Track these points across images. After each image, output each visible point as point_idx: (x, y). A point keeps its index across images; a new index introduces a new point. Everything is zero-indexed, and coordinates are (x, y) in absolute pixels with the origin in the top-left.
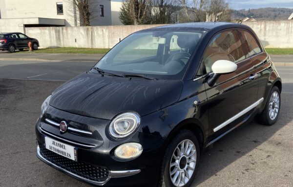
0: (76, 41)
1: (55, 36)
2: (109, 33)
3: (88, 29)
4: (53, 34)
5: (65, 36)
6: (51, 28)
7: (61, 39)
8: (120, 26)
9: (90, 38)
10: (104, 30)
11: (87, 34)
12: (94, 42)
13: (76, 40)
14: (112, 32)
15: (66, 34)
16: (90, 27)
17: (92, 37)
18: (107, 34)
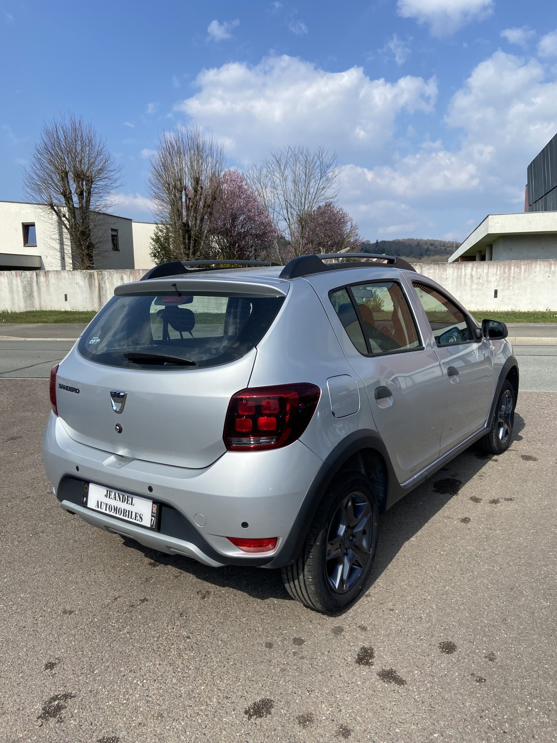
0: (66, 300)
1: (21, 289)
3: (91, 276)
4: (17, 284)
5: (43, 289)
6: (13, 272)
7: (35, 294)
9: (97, 289)
10: (125, 277)
11: (91, 285)
12: (104, 301)
13: (66, 296)
15: (44, 284)
16: (95, 272)
17: (100, 291)
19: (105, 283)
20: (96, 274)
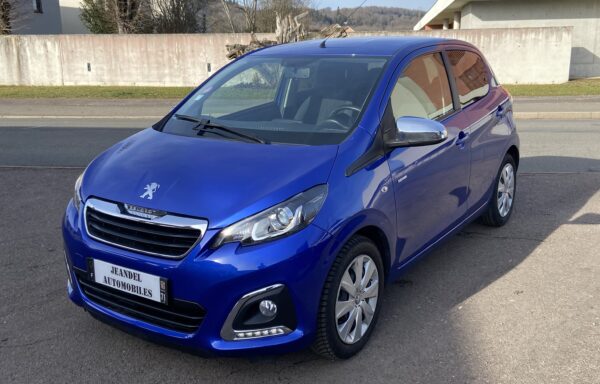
2: (61, 51)
3: (8, 42)
8: (88, 36)
9: (15, 58)
10: (49, 44)
11: (8, 53)
12: (24, 71)
14: (70, 48)
16: (13, 38)
17: (19, 61)
18: (57, 54)
19: (25, 51)
20: (13, 40)
